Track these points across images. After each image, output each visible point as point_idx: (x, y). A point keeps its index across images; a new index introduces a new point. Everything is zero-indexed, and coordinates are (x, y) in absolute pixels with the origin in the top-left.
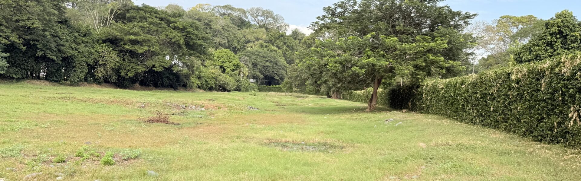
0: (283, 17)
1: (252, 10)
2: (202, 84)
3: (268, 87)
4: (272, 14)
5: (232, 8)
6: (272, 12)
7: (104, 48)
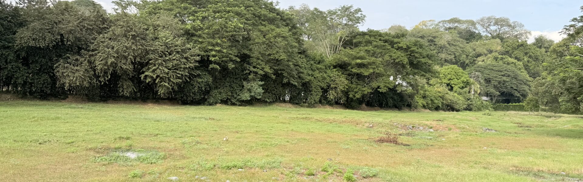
0: (522, 23)
1: (482, 20)
2: (427, 103)
3: (505, 105)
4: (508, 22)
5: (459, 21)
6: (508, 19)
7: (334, 73)
